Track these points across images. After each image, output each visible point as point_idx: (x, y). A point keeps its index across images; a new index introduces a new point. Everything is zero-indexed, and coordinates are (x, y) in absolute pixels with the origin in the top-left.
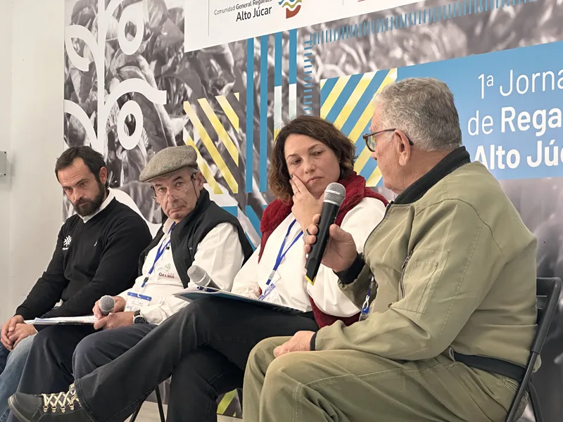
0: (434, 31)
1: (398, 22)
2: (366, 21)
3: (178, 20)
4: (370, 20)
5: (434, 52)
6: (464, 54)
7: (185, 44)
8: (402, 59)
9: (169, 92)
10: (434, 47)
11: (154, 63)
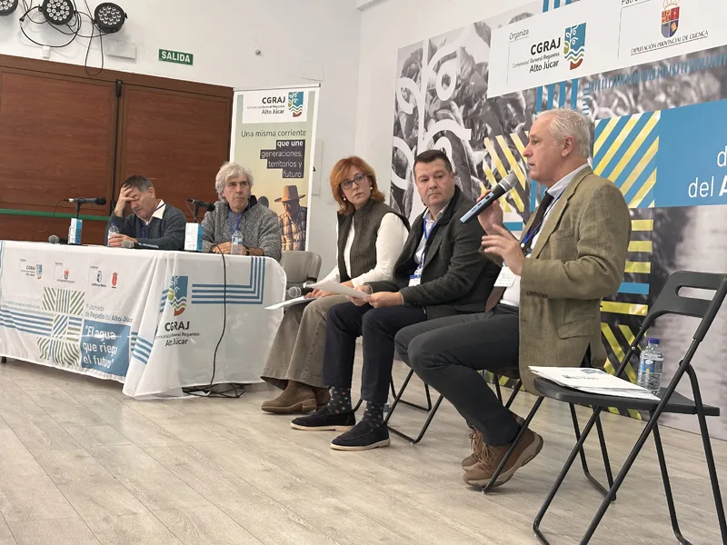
0: (694, 79)
1: (664, 72)
2: (636, 71)
3: (483, 72)
4: (640, 71)
5: (693, 96)
6: (718, 98)
7: (488, 92)
8: (665, 103)
9: (473, 131)
10: (693, 93)
11: (462, 107)
